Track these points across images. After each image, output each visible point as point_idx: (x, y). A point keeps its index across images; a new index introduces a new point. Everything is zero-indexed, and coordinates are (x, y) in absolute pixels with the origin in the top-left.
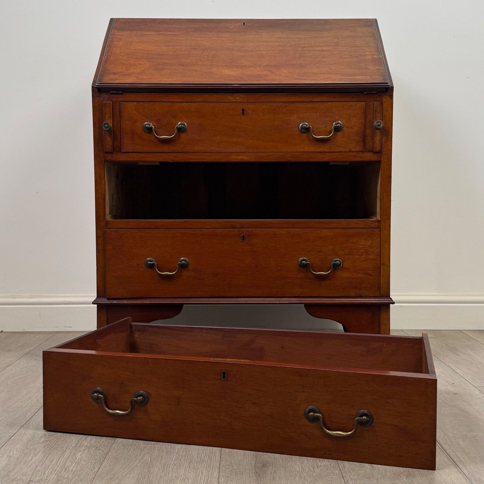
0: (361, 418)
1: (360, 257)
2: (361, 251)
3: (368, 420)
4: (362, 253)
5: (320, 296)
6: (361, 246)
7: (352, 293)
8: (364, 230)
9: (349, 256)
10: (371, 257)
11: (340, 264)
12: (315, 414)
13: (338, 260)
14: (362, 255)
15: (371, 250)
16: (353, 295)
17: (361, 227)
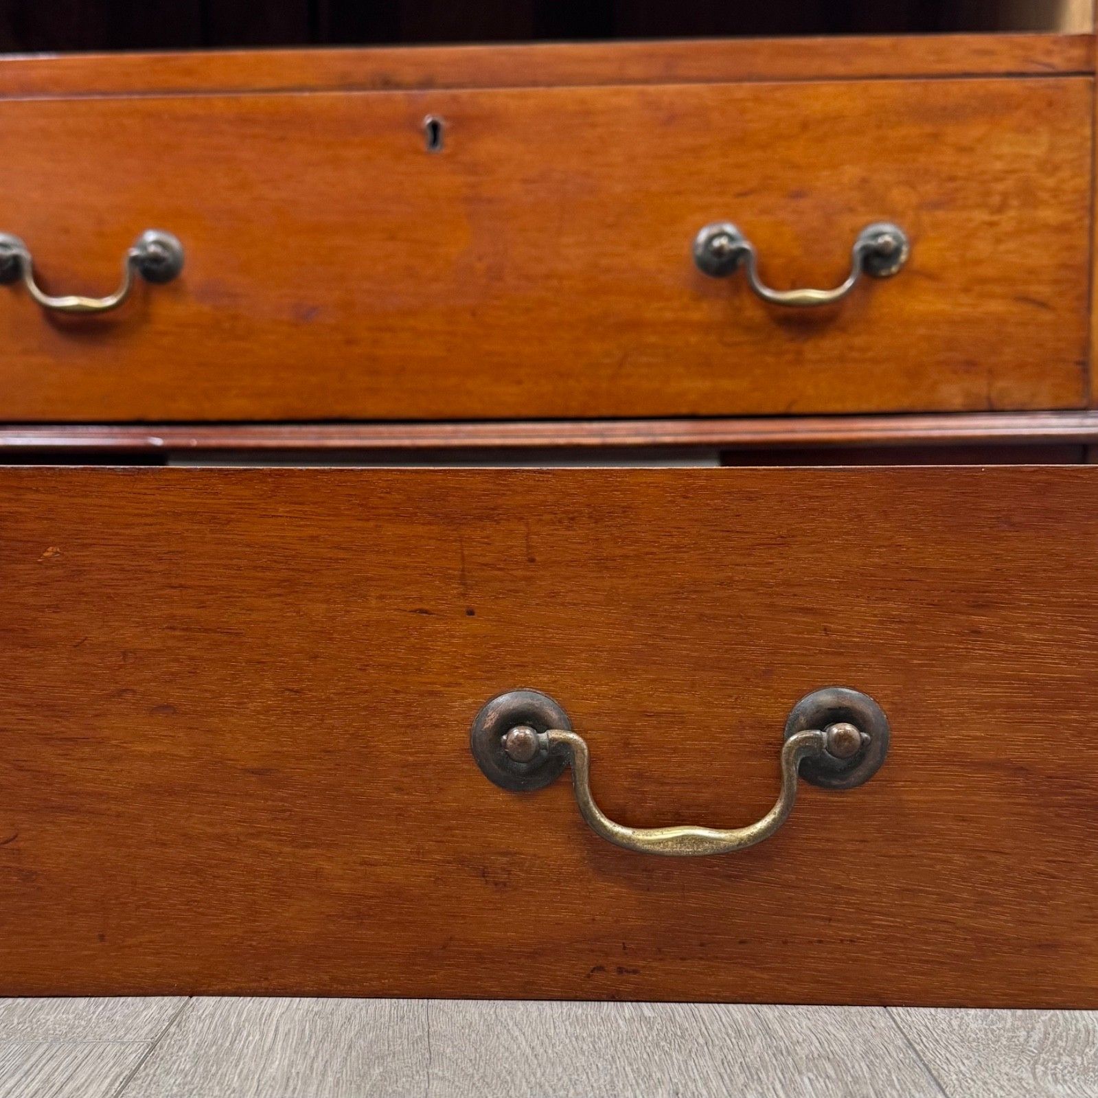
0: (824, 734)
1: (995, 218)
2: (1000, 187)
3: (863, 741)
4: (1005, 196)
5: (795, 409)
6: (999, 165)
7: (952, 394)
8: (1013, 85)
9: (940, 214)
10: (1049, 215)
11: (897, 251)
12: (543, 737)
13: (887, 233)
14: (1001, 209)
15: (1050, 182)
16: (957, 402)
17: (1003, 67)
